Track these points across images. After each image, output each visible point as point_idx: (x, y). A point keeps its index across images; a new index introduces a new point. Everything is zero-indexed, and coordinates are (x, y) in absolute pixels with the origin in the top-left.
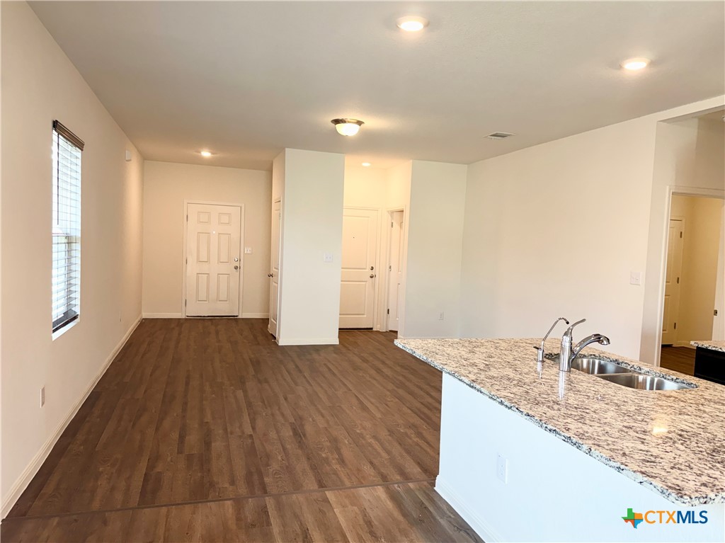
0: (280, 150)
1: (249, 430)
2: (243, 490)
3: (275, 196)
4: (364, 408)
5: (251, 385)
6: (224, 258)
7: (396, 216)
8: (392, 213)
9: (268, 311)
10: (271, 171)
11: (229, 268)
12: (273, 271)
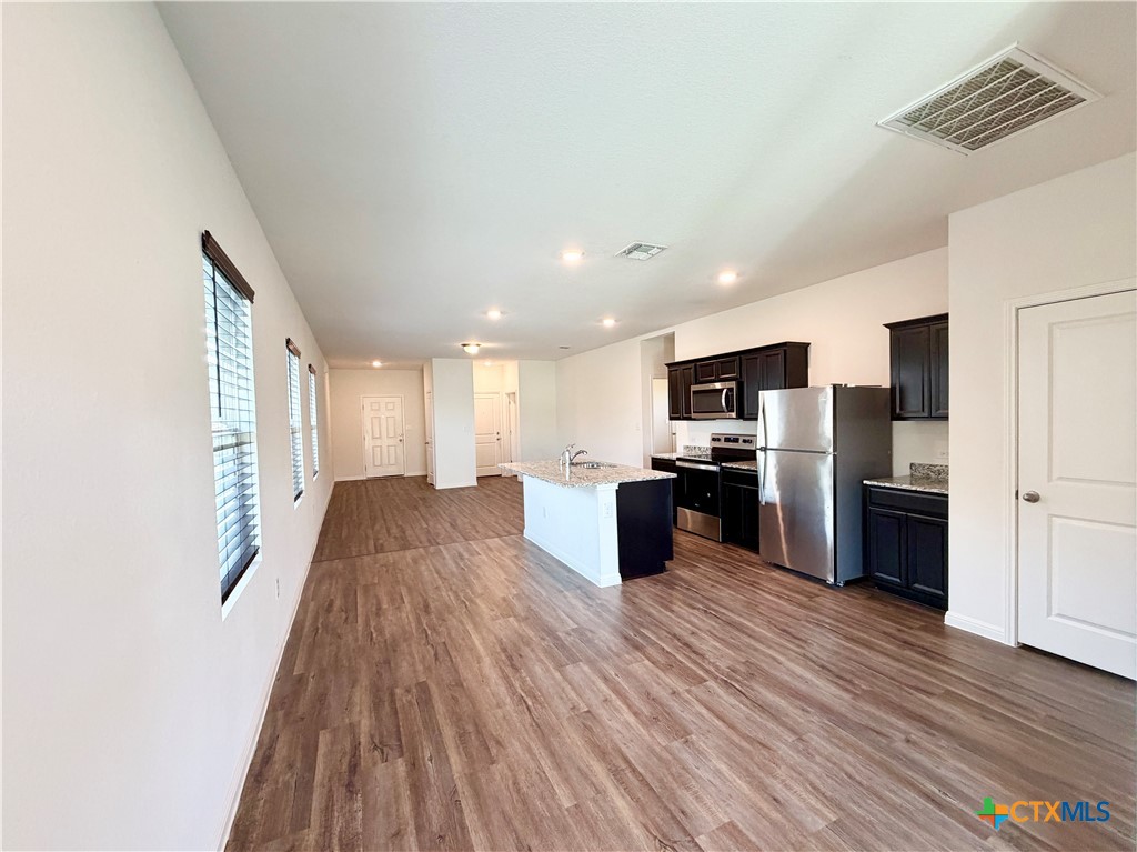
0: (429, 360)
1: (425, 526)
2: (427, 544)
3: (426, 389)
4: (491, 512)
5: (422, 508)
6: (392, 434)
7: (511, 396)
8: (508, 395)
9: (426, 470)
10: (422, 371)
11: (396, 441)
12: (428, 440)
